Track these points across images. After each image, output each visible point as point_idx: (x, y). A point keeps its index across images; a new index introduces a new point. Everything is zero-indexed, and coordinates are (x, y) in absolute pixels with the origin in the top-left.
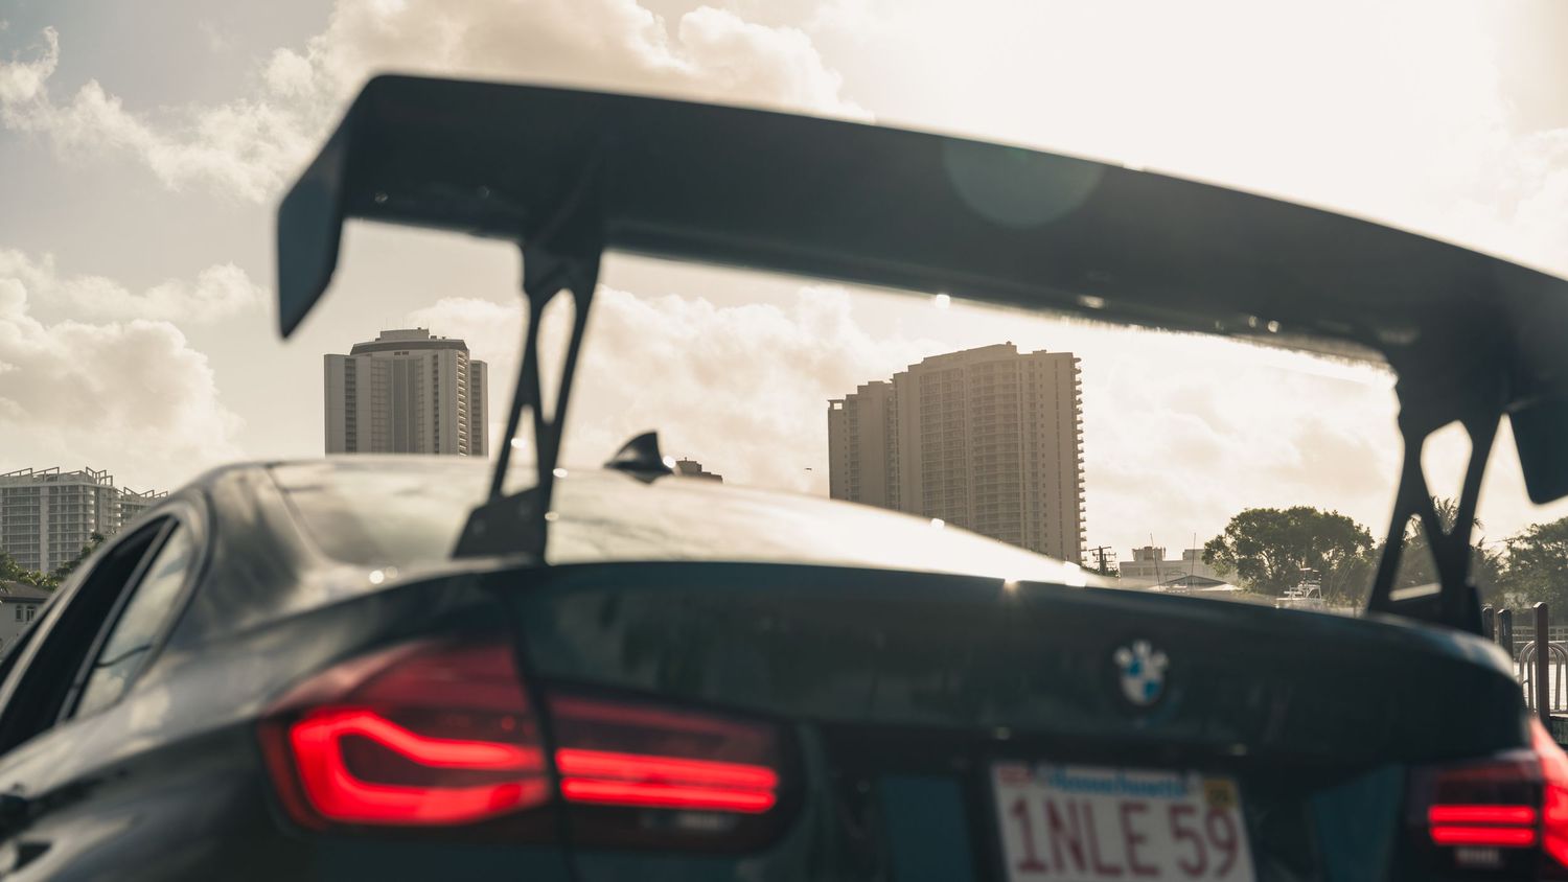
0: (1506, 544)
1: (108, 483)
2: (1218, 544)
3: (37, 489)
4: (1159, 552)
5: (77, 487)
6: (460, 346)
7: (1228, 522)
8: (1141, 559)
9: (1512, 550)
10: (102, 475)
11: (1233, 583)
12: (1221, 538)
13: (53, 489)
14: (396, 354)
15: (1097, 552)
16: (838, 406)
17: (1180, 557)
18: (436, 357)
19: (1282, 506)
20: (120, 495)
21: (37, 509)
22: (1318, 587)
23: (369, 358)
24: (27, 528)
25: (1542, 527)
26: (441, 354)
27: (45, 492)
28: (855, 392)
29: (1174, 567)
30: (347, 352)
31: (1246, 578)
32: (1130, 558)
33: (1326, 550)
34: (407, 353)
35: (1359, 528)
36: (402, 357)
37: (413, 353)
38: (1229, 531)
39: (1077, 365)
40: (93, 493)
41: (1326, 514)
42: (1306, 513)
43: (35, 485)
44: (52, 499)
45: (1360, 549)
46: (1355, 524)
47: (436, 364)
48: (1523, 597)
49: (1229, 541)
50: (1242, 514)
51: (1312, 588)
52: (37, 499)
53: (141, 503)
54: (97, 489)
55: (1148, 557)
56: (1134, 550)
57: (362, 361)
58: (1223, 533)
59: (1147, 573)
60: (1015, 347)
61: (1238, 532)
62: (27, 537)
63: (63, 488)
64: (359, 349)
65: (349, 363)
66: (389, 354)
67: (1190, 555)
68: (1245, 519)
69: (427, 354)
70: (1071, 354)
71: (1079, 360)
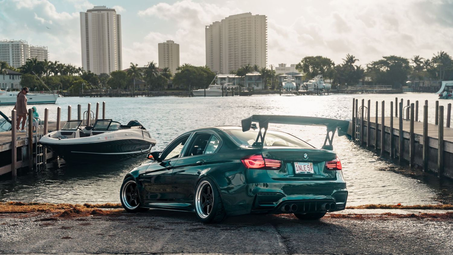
0: (366, 65)
1: (26, 44)
2: (300, 64)
3: (8, 45)
4: (285, 65)
5: (18, 44)
6: (114, 10)
7: (302, 59)
8: (280, 66)
9: (368, 67)
10: (25, 41)
11: (302, 74)
12: (300, 63)
13: (13, 45)
14: (98, 12)
15: (271, 66)
16: (208, 27)
17: (290, 66)
18: (108, 13)
19: (315, 56)
20: (29, 47)
21: (9, 50)
22: (322, 76)
23: (91, 13)
24: (6, 54)
25: (374, 62)
26: (109, 12)
27: (10, 45)
28: (212, 24)
29: (288, 69)
30: (86, 12)
31: (305, 73)
32: (278, 66)
33: (324, 66)
34: (100, 12)
35: (332, 61)
36: (99, 13)
37: (102, 12)
38: (302, 61)
39: (266, 18)
40: (22, 46)
41: (325, 58)
42: (319, 58)
43: (8, 44)
44: (12, 47)
45: (332, 66)
46: (331, 60)
47: (108, 15)
48: (369, 78)
49: (302, 64)
50: (305, 58)
51: (320, 76)
52: (9, 47)
53: (34, 48)
54: (24, 45)
55: (282, 65)
56: (279, 64)
57: (90, 14)
58: (300, 62)
59: (282, 70)
60: (251, 13)
61: (304, 62)
62: (7, 57)
63: (15, 44)
64: (88, 11)
65: (86, 14)
66: (96, 12)
67: (292, 65)
68: (306, 59)
69: (105, 12)
70: (265, 16)
71: (267, 17)
